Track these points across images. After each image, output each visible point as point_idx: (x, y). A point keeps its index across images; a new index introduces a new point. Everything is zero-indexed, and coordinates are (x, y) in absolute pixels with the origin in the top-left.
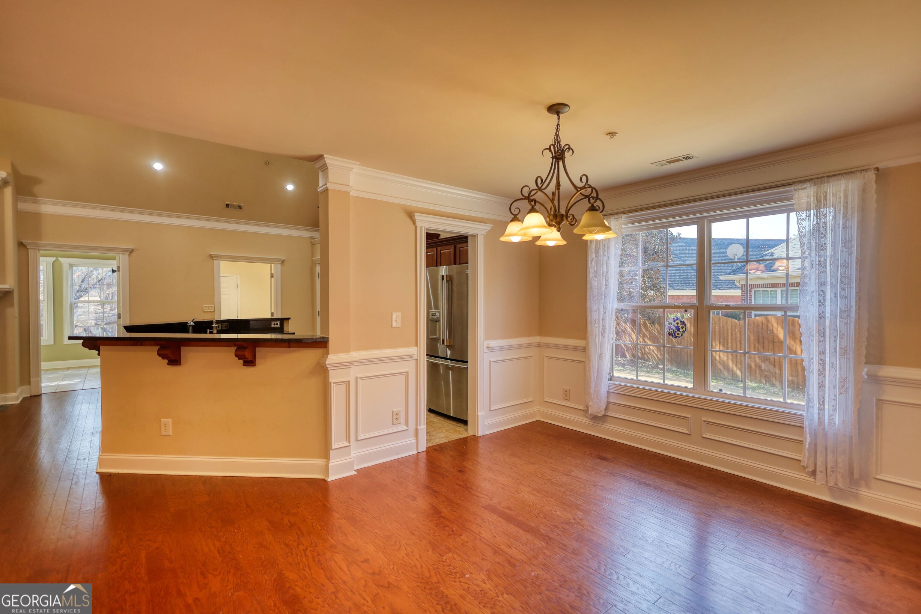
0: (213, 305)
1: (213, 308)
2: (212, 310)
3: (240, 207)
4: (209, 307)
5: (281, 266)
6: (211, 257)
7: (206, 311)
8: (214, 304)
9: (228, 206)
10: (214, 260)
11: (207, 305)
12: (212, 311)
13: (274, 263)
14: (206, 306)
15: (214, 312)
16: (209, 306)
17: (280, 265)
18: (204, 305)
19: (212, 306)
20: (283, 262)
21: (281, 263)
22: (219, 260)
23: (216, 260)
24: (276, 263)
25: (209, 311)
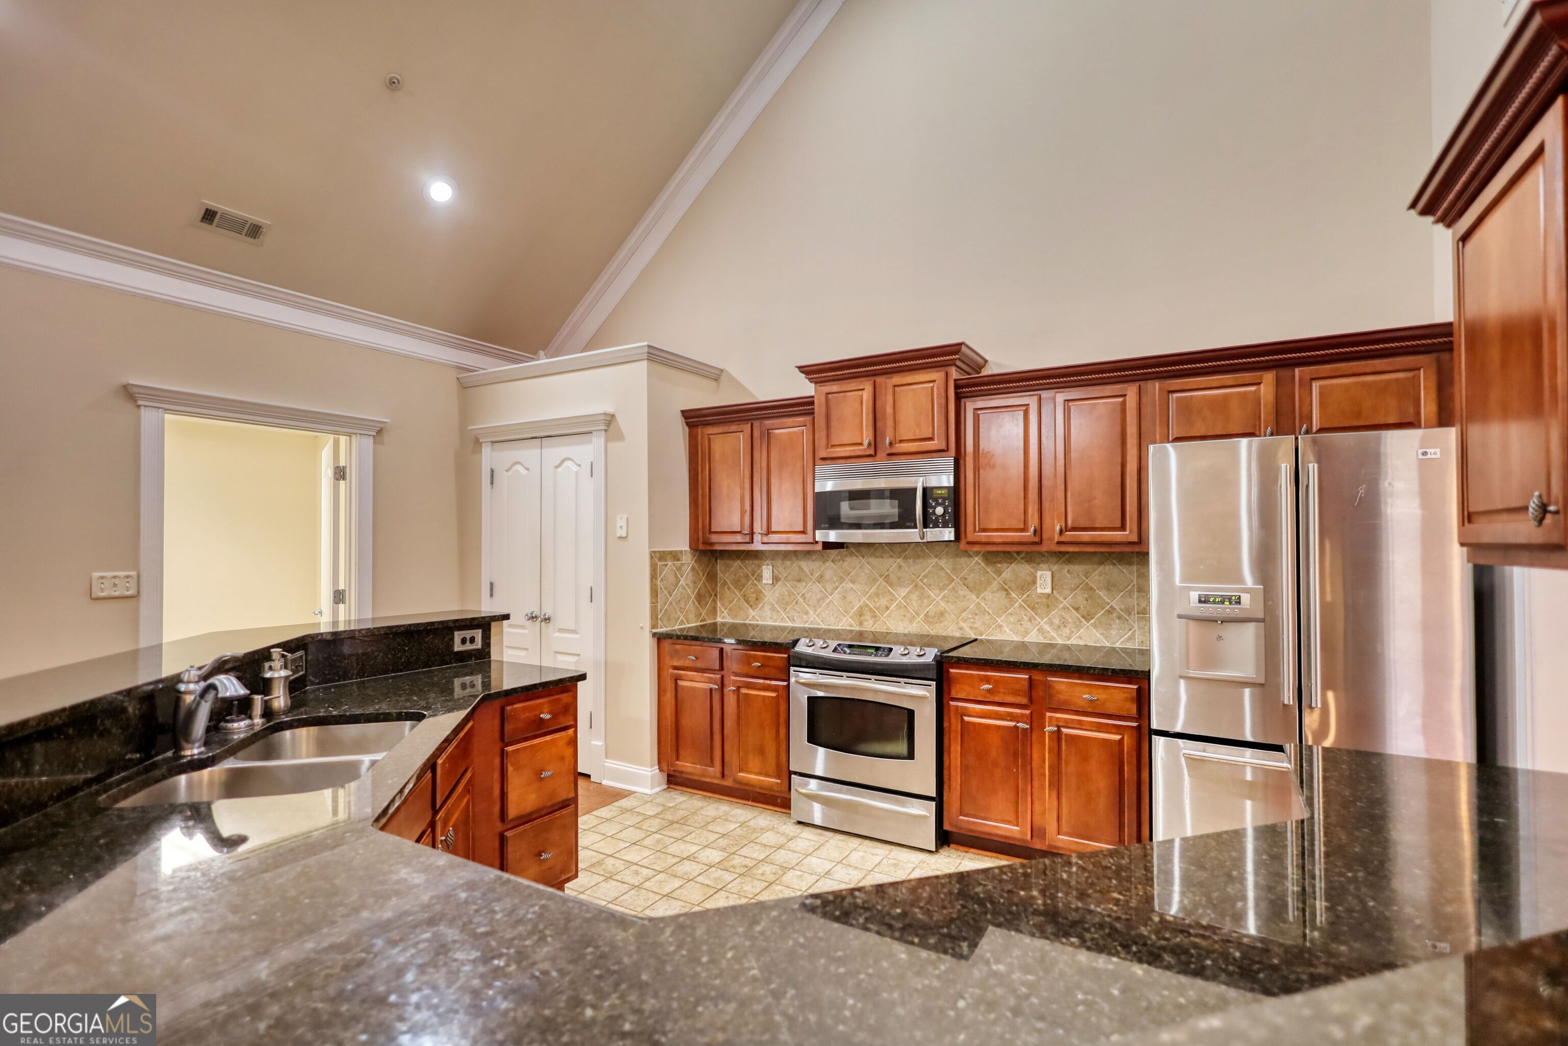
0: (133, 573)
1: (133, 584)
2: (128, 589)
3: (255, 231)
4: (117, 581)
5: (374, 443)
6: (129, 394)
7: (102, 594)
8: (135, 566)
9: (209, 216)
10: (139, 406)
11: (109, 574)
12: (128, 593)
13: (350, 435)
14: (102, 577)
15: (136, 596)
16: (115, 577)
17: (371, 440)
18: (96, 575)
19: (127, 577)
20: (380, 432)
21: (374, 434)
22: (159, 408)
23: (149, 406)
24: (356, 434)
25: (117, 594)
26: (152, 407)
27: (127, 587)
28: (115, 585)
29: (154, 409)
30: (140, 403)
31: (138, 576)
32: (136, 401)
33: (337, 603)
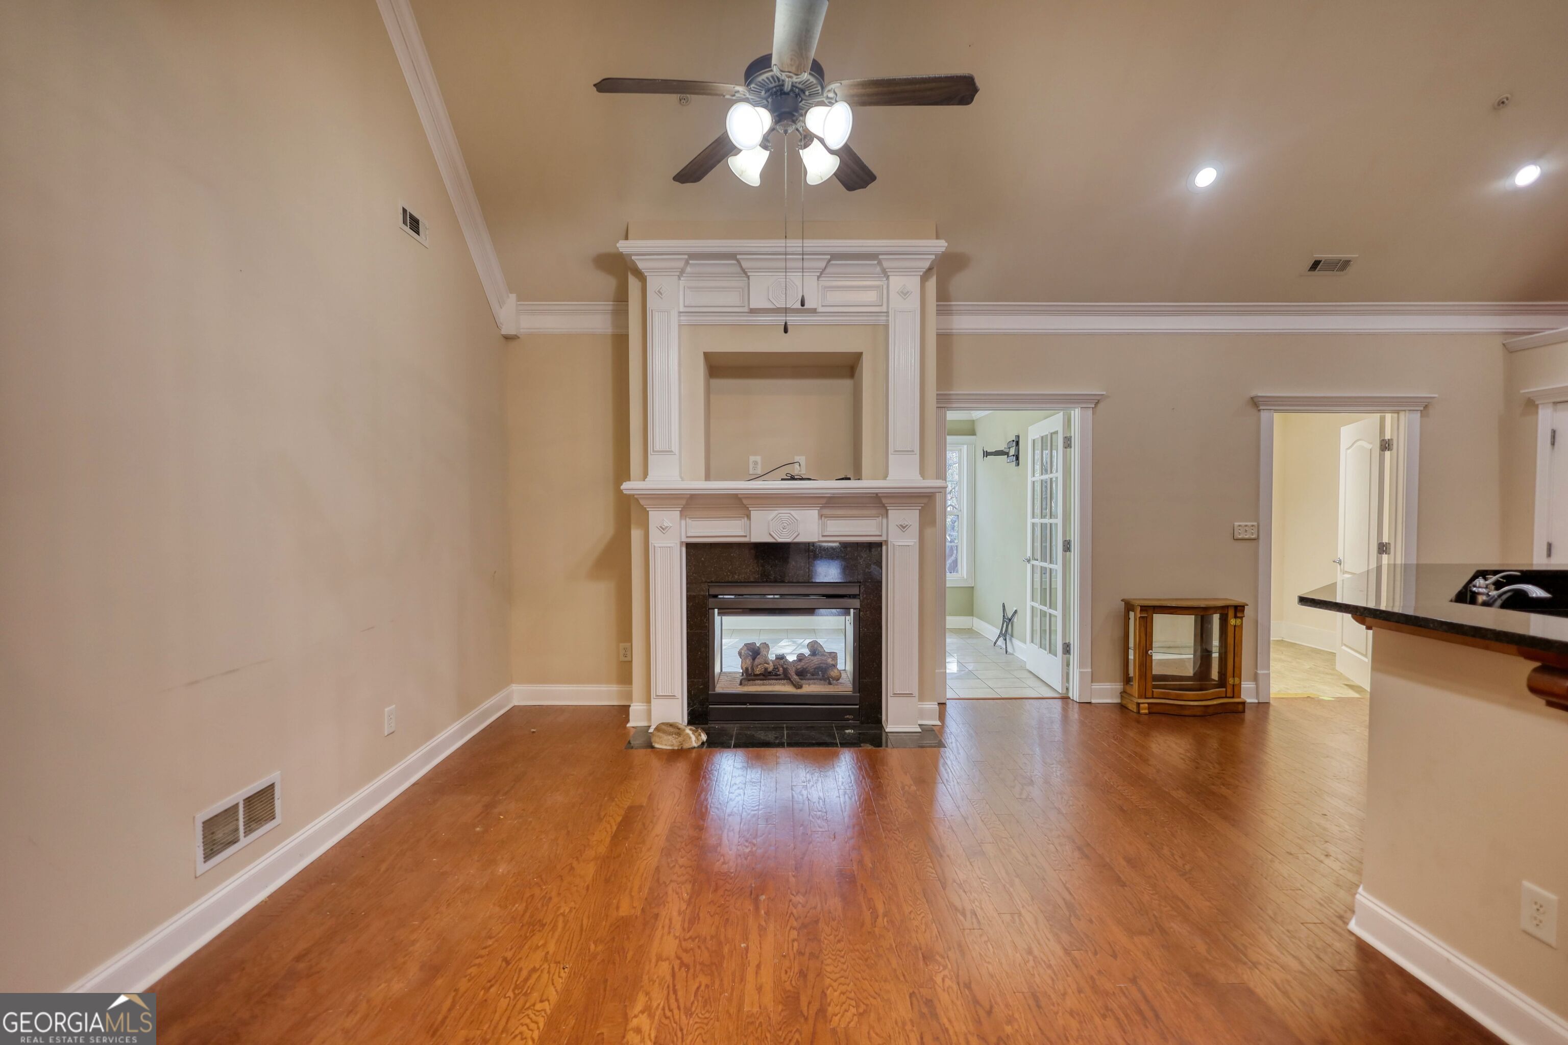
0: (1255, 524)
1: (1255, 531)
3: (1345, 265)
4: (1247, 528)
5: (1421, 416)
6: (1255, 403)
7: (1240, 537)
8: (1257, 519)
9: (1316, 264)
10: (1259, 410)
11: (1243, 524)
12: (1253, 537)
13: (1398, 412)
14: (1240, 526)
15: (1256, 539)
16: (1246, 526)
17: (1419, 414)
18: (1237, 524)
19: (1253, 526)
20: (1426, 407)
21: (1422, 408)
22: (1271, 409)
23: (1265, 409)
24: (1405, 411)
25: (1247, 537)
26: (1267, 409)
27: (1252, 533)
28: (1246, 531)
29: (1266, 411)
30: (1261, 408)
31: (1258, 526)
32: (1257, 407)
33: (1380, 554)
